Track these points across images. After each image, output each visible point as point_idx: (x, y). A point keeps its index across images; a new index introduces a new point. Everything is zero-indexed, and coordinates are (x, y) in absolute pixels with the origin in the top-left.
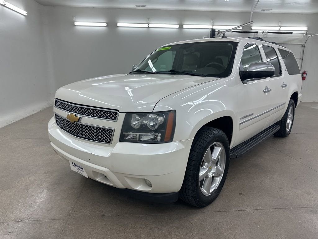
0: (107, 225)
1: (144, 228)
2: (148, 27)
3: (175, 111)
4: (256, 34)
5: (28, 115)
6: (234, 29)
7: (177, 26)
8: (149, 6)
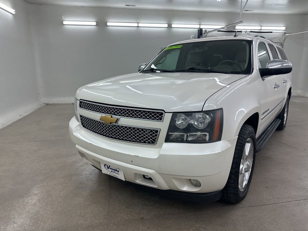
0: (151, 228)
1: (189, 228)
2: (138, 27)
3: (222, 109)
4: (240, 33)
5: (21, 117)
6: (222, 28)
7: (166, 26)
8: (138, 6)
